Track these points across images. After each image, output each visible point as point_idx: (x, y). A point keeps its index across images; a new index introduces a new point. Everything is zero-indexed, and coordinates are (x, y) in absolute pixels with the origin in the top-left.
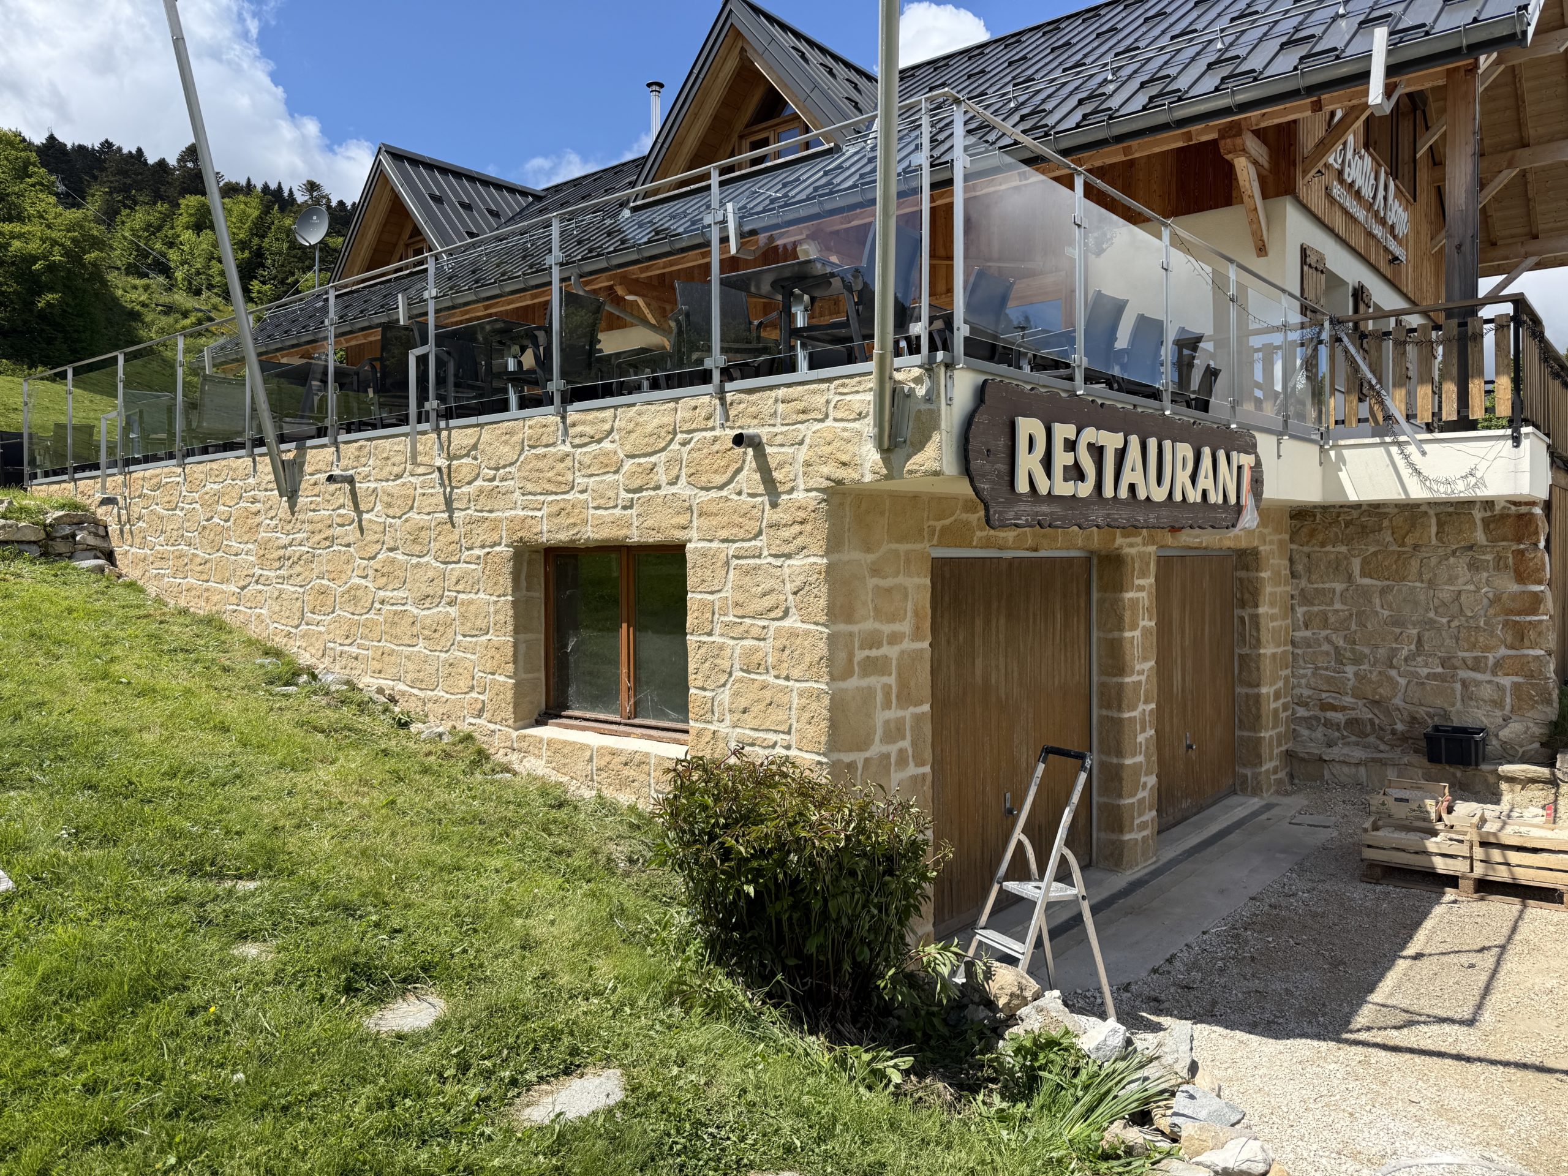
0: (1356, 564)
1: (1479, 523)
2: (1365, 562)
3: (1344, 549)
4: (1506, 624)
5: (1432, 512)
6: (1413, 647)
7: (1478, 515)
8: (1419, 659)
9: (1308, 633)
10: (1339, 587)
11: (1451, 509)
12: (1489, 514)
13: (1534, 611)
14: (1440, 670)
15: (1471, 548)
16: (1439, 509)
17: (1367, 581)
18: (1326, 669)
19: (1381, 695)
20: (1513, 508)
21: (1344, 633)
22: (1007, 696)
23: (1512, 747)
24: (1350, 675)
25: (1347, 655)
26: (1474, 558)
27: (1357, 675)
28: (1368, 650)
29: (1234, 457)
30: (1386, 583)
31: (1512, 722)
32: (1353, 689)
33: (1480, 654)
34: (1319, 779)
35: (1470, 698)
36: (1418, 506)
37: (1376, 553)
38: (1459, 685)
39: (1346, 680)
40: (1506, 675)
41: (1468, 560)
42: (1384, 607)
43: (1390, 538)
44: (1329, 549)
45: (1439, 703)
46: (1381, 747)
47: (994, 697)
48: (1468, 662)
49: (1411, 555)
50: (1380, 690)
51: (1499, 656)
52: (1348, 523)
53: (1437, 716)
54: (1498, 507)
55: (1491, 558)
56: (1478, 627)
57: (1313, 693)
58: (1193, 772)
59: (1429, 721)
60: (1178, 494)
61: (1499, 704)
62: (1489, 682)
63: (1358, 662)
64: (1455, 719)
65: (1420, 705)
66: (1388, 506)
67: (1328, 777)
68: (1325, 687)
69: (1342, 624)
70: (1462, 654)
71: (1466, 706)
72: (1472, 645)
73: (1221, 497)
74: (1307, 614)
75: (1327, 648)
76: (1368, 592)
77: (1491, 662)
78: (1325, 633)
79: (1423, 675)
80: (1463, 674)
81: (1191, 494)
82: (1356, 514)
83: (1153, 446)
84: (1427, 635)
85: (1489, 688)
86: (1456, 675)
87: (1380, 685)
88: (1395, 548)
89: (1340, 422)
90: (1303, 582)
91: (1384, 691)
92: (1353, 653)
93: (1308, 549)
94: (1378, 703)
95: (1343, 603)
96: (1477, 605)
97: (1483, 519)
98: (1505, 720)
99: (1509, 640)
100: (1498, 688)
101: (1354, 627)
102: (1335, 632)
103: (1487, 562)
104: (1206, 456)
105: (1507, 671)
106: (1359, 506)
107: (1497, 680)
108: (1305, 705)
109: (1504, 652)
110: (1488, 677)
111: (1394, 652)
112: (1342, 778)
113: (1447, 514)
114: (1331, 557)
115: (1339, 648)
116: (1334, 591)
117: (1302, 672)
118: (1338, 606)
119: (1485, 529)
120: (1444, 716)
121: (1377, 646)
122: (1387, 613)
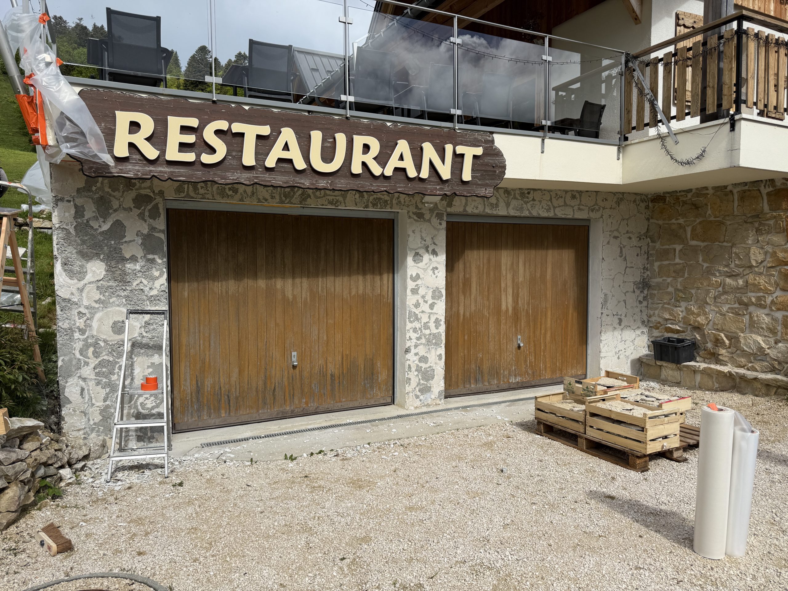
0: (689, 230)
1: (765, 198)
2: (694, 230)
3: (681, 221)
4: (780, 272)
5: (735, 191)
6: (720, 289)
7: (764, 191)
8: (723, 298)
9: (660, 280)
10: (678, 247)
11: (747, 188)
12: (771, 189)
14: (737, 305)
15: (757, 216)
16: (739, 189)
17: (694, 243)
18: (669, 304)
19: (698, 322)
21: (680, 280)
22: (294, 297)
23: (780, 363)
24: (683, 308)
25: (681, 294)
26: (761, 224)
27: (686, 308)
28: (693, 291)
29: (449, 148)
30: (705, 244)
31: (780, 345)
32: (684, 318)
33: (761, 294)
34: (657, 378)
35: (754, 326)
36: (726, 187)
37: (700, 223)
38: (747, 317)
39: (680, 312)
40: (779, 309)
41: (756, 225)
42: (704, 261)
43: (709, 212)
44: (673, 221)
45: (734, 329)
46: (698, 359)
47: (280, 297)
48: (753, 300)
49: (721, 223)
50: (699, 319)
51: (775, 295)
52: (685, 203)
53: (734, 339)
54: (778, 184)
55: (772, 222)
56: (761, 274)
57: (660, 320)
58: (525, 361)
59: (727, 342)
60: (357, 169)
61: (773, 331)
62: (767, 315)
63: (686, 300)
64: (742, 341)
65: (722, 331)
66: (706, 188)
67: (663, 377)
68: (667, 316)
69: (679, 273)
70: (750, 294)
71: (751, 332)
72: (756, 288)
73: (425, 173)
74: (660, 267)
75: (670, 289)
76: (695, 250)
77: (769, 300)
78: (669, 280)
79: (725, 309)
80: (751, 309)
81: (376, 170)
82: (689, 195)
83: (316, 136)
84: (728, 280)
85: (767, 319)
86: (746, 310)
87: (698, 315)
88: (712, 219)
89: (634, 128)
90: (658, 245)
91: (701, 320)
92: (685, 294)
93: (661, 222)
94: (698, 328)
95: (680, 259)
96: (760, 258)
97: (768, 194)
98: (776, 343)
99: (782, 283)
100: (773, 319)
101: (686, 275)
102: (675, 278)
103: (769, 225)
104: (403, 146)
105: (778, 306)
106: (690, 190)
107: (773, 313)
108: (657, 328)
109: (778, 293)
110: (767, 311)
111: (708, 292)
112: (669, 378)
113: (744, 191)
114: (673, 227)
115: (677, 290)
116: (675, 250)
117: (655, 306)
118: (677, 260)
119: (768, 201)
120: (737, 338)
121: (698, 288)
122: (706, 265)
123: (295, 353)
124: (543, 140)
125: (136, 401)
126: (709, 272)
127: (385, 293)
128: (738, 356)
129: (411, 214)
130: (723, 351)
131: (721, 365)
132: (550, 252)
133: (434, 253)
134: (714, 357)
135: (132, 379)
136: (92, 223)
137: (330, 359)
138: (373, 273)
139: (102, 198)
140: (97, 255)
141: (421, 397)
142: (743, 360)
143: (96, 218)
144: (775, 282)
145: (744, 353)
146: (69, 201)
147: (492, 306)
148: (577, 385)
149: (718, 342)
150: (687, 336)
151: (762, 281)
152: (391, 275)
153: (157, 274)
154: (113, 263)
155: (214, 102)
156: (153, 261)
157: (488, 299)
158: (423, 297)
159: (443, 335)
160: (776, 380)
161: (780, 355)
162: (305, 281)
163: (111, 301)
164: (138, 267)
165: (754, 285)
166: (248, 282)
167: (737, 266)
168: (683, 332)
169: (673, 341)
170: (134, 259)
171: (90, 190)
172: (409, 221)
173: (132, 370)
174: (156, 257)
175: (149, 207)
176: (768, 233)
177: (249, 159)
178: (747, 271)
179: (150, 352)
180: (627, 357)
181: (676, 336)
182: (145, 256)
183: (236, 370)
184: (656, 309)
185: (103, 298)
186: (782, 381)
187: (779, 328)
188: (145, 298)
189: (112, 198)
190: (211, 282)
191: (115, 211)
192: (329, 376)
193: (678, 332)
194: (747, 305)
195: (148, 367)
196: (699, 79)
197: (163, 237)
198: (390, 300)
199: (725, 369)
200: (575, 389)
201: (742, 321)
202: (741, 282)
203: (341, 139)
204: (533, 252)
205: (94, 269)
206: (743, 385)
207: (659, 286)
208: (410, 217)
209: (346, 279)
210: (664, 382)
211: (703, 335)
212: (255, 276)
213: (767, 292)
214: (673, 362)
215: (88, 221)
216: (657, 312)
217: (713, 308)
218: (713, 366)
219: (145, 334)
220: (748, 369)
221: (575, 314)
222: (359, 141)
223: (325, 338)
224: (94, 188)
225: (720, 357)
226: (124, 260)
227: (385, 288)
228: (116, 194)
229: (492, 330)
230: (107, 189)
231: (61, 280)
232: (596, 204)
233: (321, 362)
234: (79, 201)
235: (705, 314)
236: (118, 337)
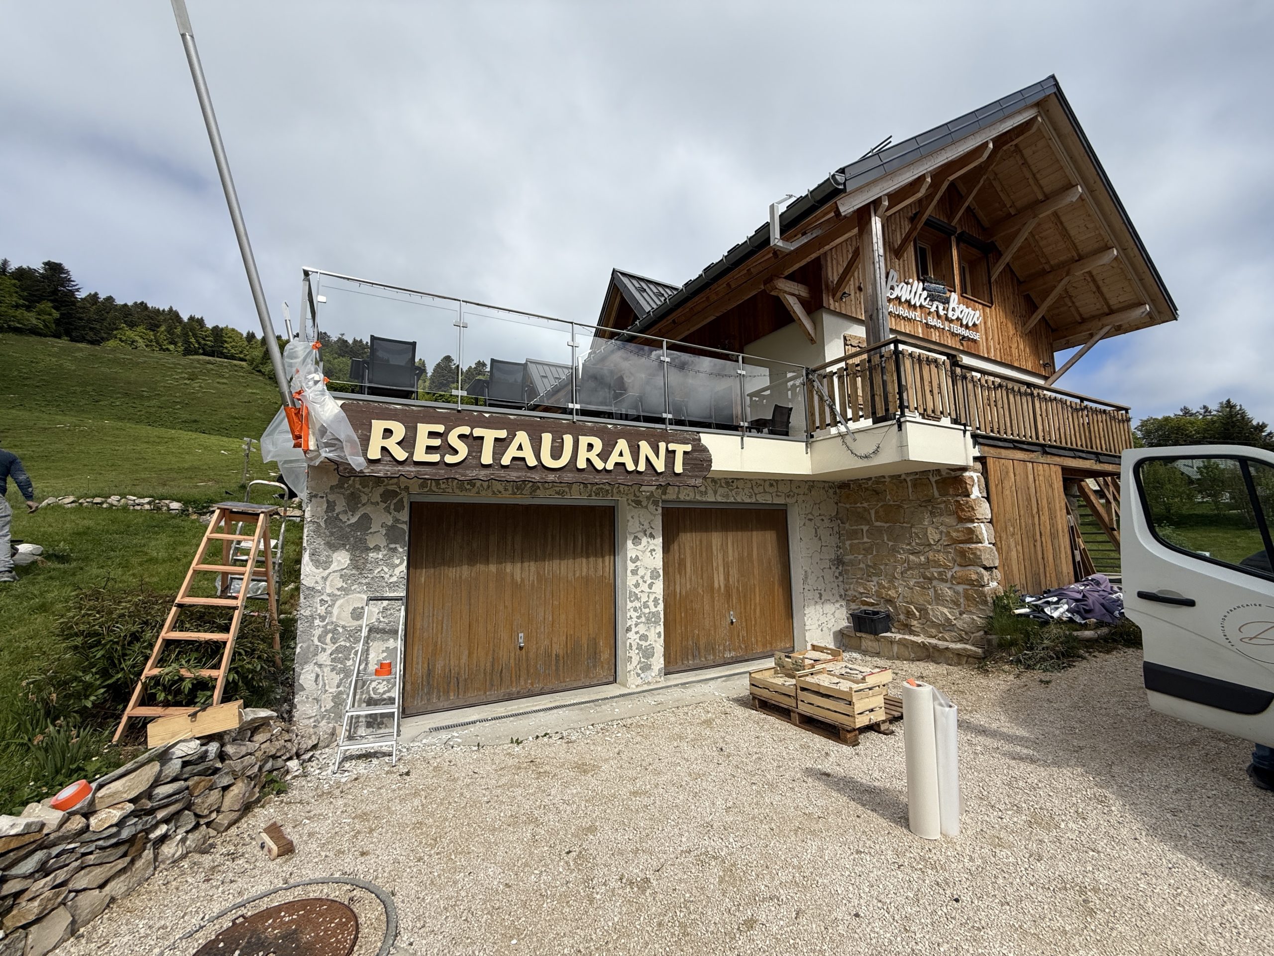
0: (873, 512)
1: (934, 485)
2: (877, 512)
3: (865, 505)
4: (955, 549)
5: (908, 479)
6: (906, 565)
7: (933, 480)
8: (909, 573)
9: (852, 557)
10: (865, 528)
11: (917, 476)
12: (939, 478)
13: (970, 541)
14: (922, 580)
15: (930, 501)
16: (912, 477)
17: (878, 524)
18: (862, 579)
19: (890, 595)
20: (953, 473)
21: (869, 557)
22: (522, 580)
23: (966, 633)
24: (875, 583)
25: (872, 570)
26: (933, 507)
27: (878, 583)
28: (882, 567)
29: (662, 446)
30: (888, 525)
31: (964, 616)
32: (876, 591)
33: (942, 569)
34: (858, 649)
35: (939, 599)
36: (900, 476)
37: (882, 506)
38: (932, 590)
39: (873, 586)
40: (959, 583)
41: (930, 508)
42: (888, 540)
43: (888, 497)
44: (859, 505)
45: (922, 602)
46: (893, 630)
47: (509, 579)
48: (936, 575)
49: (899, 507)
50: (889, 592)
51: (954, 570)
52: (867, 489)
53: (923, 610)
54: (944, 473)
55: (942, 506)
56: (939, 551)
57: (856, 594)
58: (739, 636)
59: (917, 614)
60: (581, 464)
61: (956, 604)
62: (949, 588)
63: (878, 575)
64: (931, 613)
65: (911, 603)
66: (884, 477)
67: (863, 648)
68: (862, 591)
69: (868, 551)
70: (932, 569)
71: (938, 604)
72: (937, 564)
73: (642, 467)
74: (851, 545)
75: (862, 565)
76: (880, 530)
77: (949, 575)
78: (860, 557)
79: (912, 583)
80: (935, 583)
81: (599, 465)
82: (870, 483)
83: (547, 438)
84: (911, 557)
85: (950, 593)
86: (931, 584)
87: (889, 589)
88: (891, 503)
89: (818, 428)
90: (847, 526)
91: (892, 593)
92: (875, 569)
93: (848, 506)
94: (890, 601)
95: (868, 538)
96: (937, 537)
97: (936, 481)
98: (960, 614)
99: (958, 559)
100: (955, 592)
101: (875, 553)
102: (865, 556)
103: (941, 509)
104: (622, 444)
105: (959, 580)
106: (870, 479)
107: (954, 587)
108: (854, 601)
109: (957, 568)
110: (949, 585)
111: (895, 568)
112: (869, 649)
113: (916, 479)
114: (859, 510)
115: (867, 566)
116: (862, 530)
117: (850, 581)
118: (865, 540)
119: (937, 488)
120: (926, 610)
121: (886, 565)
122: (891, 544)
123: (521, 635)
124: (742, 439)
125: (369, 686)
126: (894, 550)
127: (606, 574)
128: (929, 627)
129: (630, 501)
130: (914, 623)
131: (915, 635)
132: (755, 533)
133: (652, 536)
134: (907, 628)
135: (366, 664)
136: (340, 516)
137: (555, 640)
138: (596, 556)
139: (352, 493)
140: (344, 545)
141: (642, 675)
142: (934, 631)
143: (345, 512)
144: (953, 558)
145: (934, 625)
146: (322, 497)
147: (705, 584)
148: (787, 659)
149: (909, 614)
150: (881, 608)
151: (941, 557)
152: (612, 557)
153: (397, 562)
154: (358, 552)
155: (459, 411)
156: (394, 550)
157: (702, 578)
158: (642, 577)
159: (662, 613)
160: (965, 649)
161: (966, 626)
162: (532, 564)
163: (353, 588)
164: (380, 556)
165: (934, 561)
166: (481, 567)
167: (917, 544)
168: (877, 604)
169: (869, 614)
170: (377, 548)
171: (342, 487)
172: (628, 508)
173: (368, 654)
174: (398, 546)
175: (395, 501)
176: (941, 515)
177: (487, 458)
178: (927, 549)
179: (385, 636)
180: (830, 629)
181: (871, 608)
182: (387, 546)
183: (466, 653)
184: (851, 583)
185: (345, 586)
186: (971, 650)
187: (962, 600)
188: (384, 584)
189: (362, 494)
190: (446, 568)
191: (364, 505)
192: (554, 656)
193: (872, 604)
194: (930, 580)
195: (383, 652)
196: (868, 389)
197: (405, 527)
198: (612, 581)
199: (919, 639)
200: (785, 664)
201: (928, 595)
202: (922, 558)
203: (568, 439)
204: (740, 533)
205: (339, 558)
206: (936, 654)
207: (851, 563)
208: (629, 504)
209: (571, 561)
210: (865, 653)
211: (895, 608)
212: (487, 562)
213: (946, 567)
214: (871, 633)
215: (337, 515)
216: (852, 586)
217: (901, 582)
218: (907, 637)
219: (382, 619)
220: (939, 640)
221: (781, 590)
222: (584, 441)
223: (551, 619)
224: (346, 485)
225: (913, 628)
226: (368, 549)
227: (607, 569)
228: (366, 490)
229: (707, 607)
230: (358, 486)
231: (308, 569)
232: (791, 491)
233: (547, 642)
234: (331, 498)
235: (895, 588)
236: (356, 623)
